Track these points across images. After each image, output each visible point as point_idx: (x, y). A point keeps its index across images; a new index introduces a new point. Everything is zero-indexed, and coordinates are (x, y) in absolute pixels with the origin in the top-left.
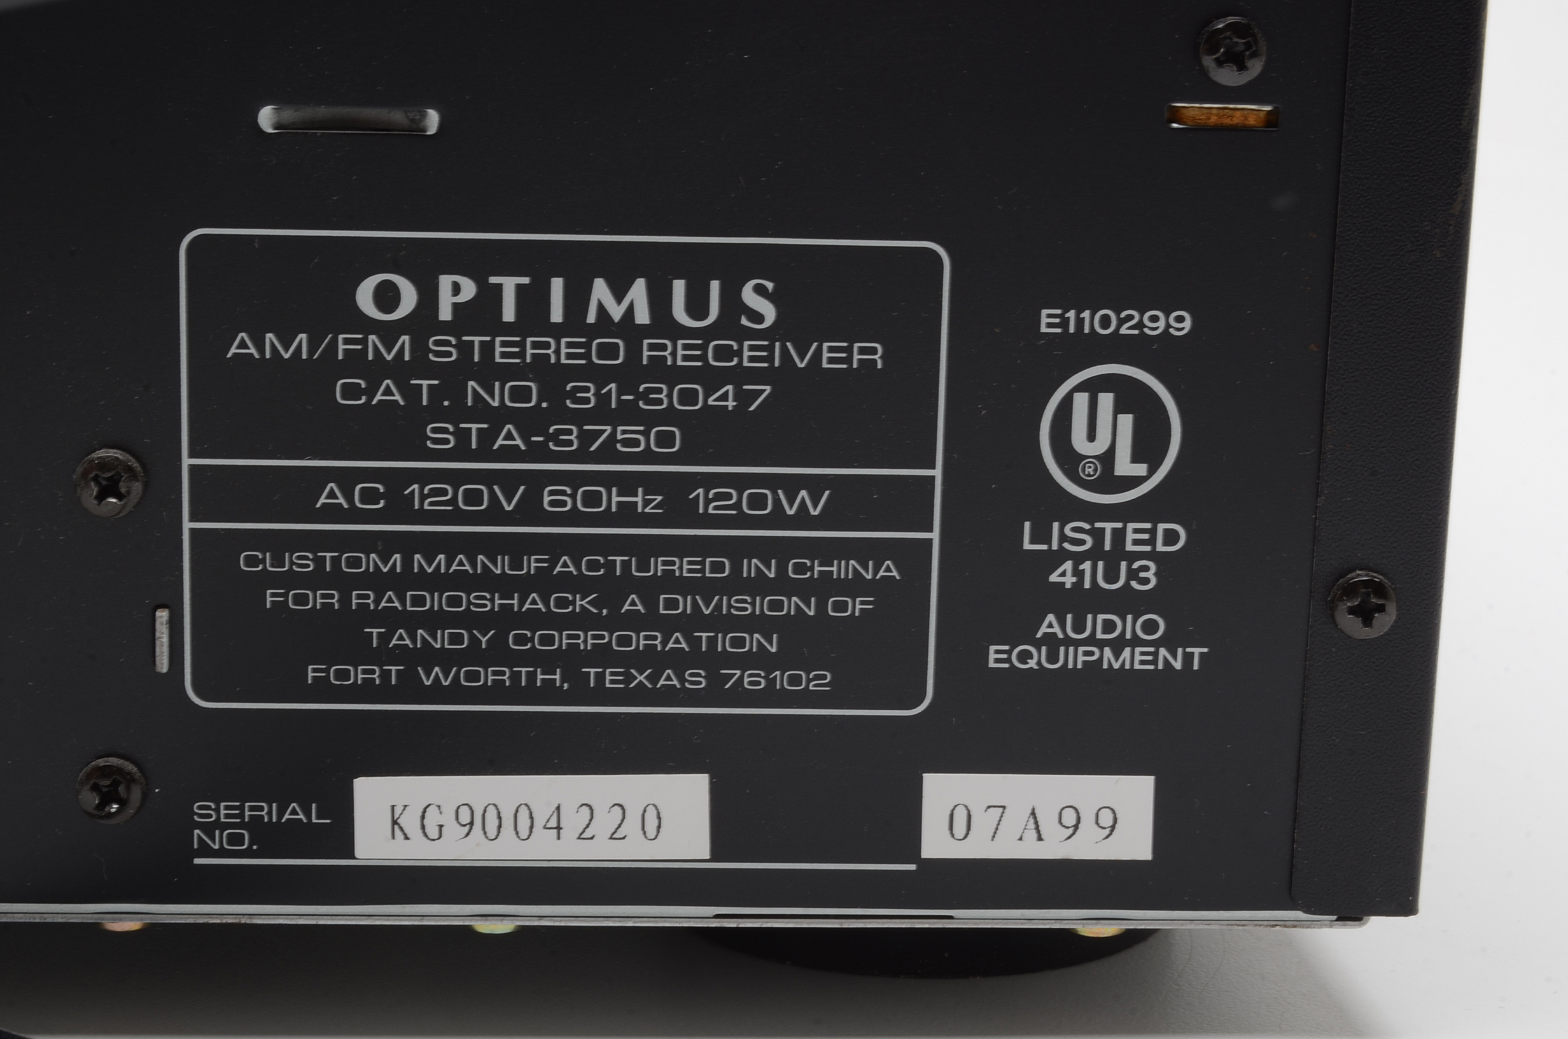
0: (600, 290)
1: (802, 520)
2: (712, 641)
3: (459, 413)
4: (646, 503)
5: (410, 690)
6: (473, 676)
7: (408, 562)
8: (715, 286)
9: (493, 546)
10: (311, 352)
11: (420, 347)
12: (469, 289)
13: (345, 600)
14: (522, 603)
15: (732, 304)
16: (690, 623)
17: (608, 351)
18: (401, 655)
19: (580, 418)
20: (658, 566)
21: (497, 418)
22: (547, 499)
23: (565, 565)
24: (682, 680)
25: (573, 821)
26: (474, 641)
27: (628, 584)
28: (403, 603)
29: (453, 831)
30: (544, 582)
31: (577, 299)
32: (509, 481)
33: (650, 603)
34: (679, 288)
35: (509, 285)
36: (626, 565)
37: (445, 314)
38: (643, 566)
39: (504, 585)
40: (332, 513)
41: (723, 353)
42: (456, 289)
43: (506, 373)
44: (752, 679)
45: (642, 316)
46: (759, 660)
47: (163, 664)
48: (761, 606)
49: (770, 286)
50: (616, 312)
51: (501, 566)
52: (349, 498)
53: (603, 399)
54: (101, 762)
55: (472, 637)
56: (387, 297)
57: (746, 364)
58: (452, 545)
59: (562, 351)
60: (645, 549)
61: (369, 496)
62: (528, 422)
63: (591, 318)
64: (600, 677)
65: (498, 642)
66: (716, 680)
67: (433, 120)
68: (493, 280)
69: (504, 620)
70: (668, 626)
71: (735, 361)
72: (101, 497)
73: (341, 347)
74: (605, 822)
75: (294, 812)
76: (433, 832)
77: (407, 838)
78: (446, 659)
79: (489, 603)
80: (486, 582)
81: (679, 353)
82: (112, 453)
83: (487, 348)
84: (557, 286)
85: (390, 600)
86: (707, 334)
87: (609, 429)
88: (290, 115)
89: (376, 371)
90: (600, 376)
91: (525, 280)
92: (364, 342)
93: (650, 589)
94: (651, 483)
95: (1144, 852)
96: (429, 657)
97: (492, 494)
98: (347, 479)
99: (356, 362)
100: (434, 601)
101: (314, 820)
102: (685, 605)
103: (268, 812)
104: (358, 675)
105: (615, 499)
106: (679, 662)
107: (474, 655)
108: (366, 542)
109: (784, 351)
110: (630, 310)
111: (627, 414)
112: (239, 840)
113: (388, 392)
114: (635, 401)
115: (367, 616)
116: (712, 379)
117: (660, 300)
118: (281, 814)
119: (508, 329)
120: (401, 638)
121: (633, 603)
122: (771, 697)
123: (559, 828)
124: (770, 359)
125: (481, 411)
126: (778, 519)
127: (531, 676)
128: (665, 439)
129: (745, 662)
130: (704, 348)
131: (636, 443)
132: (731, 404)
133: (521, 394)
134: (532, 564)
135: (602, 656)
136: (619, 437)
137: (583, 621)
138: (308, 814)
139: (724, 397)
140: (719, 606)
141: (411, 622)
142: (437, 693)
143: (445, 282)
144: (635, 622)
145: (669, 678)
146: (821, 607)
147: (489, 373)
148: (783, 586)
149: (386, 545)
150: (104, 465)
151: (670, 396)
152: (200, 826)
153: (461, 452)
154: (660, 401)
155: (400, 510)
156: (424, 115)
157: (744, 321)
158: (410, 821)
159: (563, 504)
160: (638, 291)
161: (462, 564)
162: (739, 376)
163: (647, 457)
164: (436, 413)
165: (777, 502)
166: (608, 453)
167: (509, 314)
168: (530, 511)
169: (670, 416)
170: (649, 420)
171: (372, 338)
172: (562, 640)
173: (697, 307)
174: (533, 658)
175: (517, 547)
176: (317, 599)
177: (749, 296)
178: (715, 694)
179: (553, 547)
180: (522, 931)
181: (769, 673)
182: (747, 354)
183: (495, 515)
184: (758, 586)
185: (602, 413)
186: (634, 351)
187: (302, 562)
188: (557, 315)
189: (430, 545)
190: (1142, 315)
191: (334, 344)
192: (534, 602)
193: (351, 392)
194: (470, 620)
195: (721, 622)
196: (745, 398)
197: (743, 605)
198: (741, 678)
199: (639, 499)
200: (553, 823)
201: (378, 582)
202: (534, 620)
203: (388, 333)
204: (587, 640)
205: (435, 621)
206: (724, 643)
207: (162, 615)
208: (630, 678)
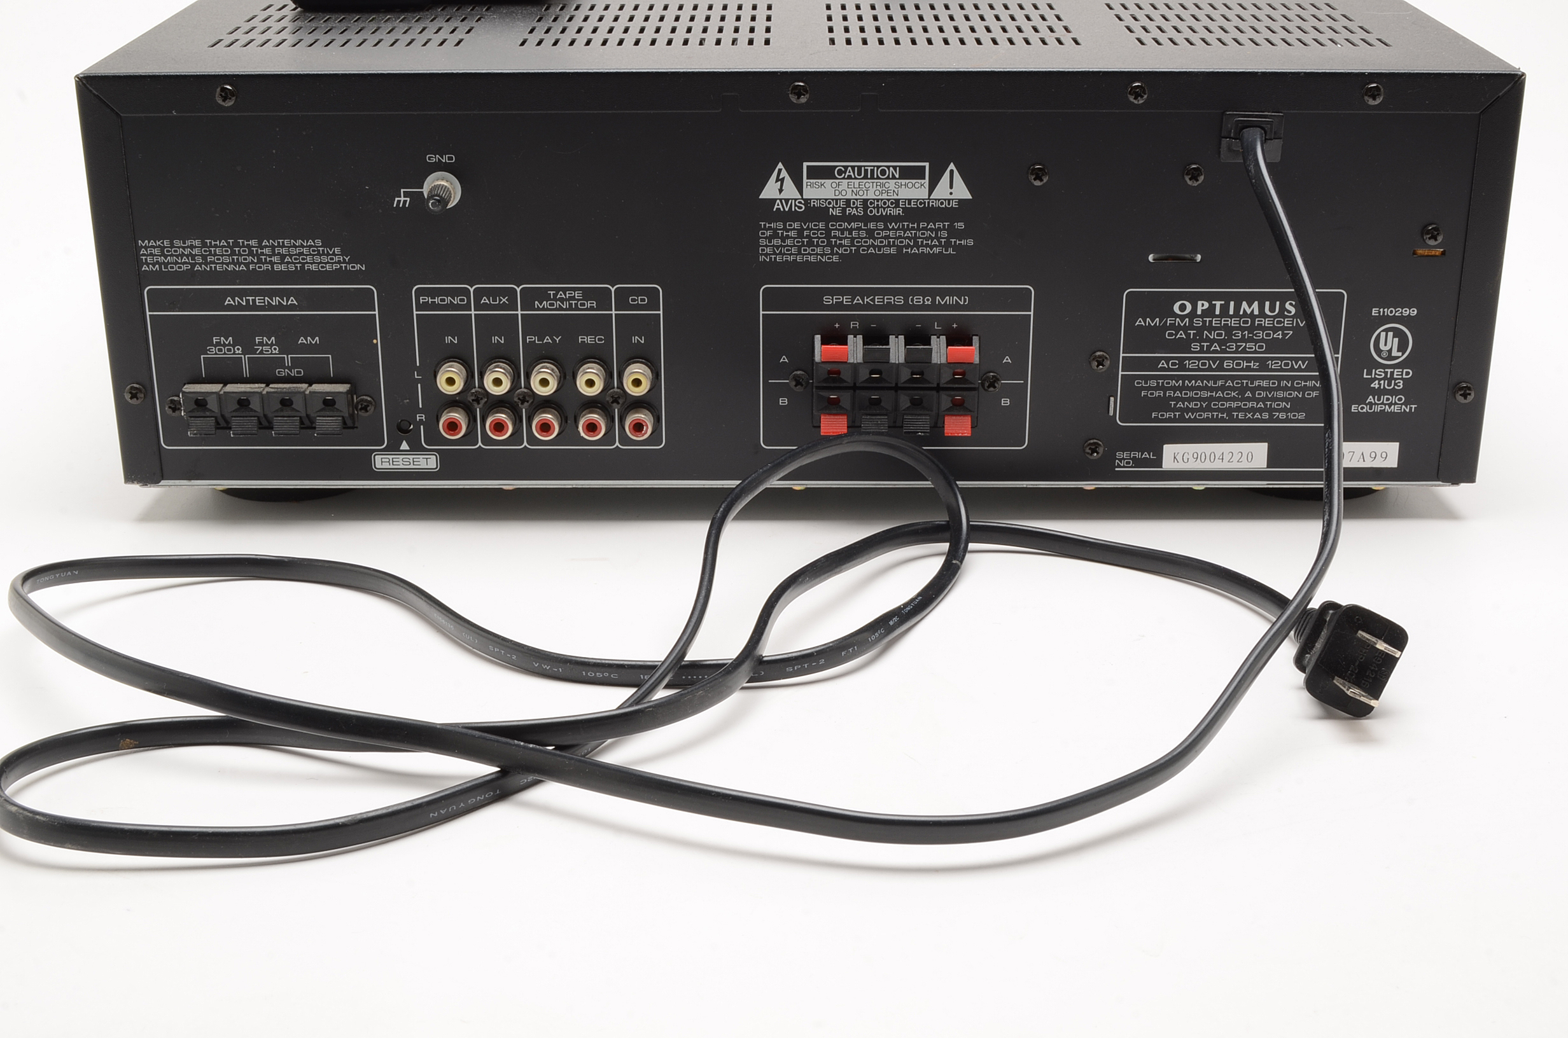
0: (1244, 305)
1: (1299, 369)
2: (1271, 405)
3: (1201, 340)
4: (1254, 365)
5: (1182, 419)
6: (1200, 415)
7: (1184, 383)
8: (1278, 303)
9: (1208, 378)
10: (1160, 324)
11: (1191, 322)
12: (1206, 305)
13: (1165, 394)
14: (1216, 394)
15: (1282, 308)
16: (1264, 400)
17: (1247, 322)
18: (1180, 409)
19: (1236, 341)
20: (1256, 383)
21: (1212, 341)
22: (1225, 364)
23: (1229, 383)
24: (1261, 416)
25: (1227, 457)
26: (1201, 405)
27: (1247, 388)
28: (1181, 394)
29: (1192, 460)
30: (1223, 388)
31: (1237, 307)
32: (1214, 360)
33: (1253, 394)
34: (1267, 303)
35: (1218, 304)
36: (1247, 383)
37: (1199, 312)
38: (1252, 383)
39: (1211, 389)
40: (1163, 369)
41: (1278, 322)
42: (1203, 305)
43: (1216, 329)
44: (1282, 416)
45: (1256, 312)
46: (1285, 410)
47: (1111, 413)
48: (1286, 394)
49: (1294, 303)
50: (1249, 311)
51: (1211, 384)
52: (1168, 365)
53: (1243, 336)
54: (1092, 441)
55: (1201, 404)
56: (1182, 308)
57: (1286, 325)
58: (1196, 378)
59: (1233, 322)
60: (1253, 378)
61: (1173, 364)
62: (1221, 343)
63: (1241, 313)
64: (1237, 415)
65: (1209, 406)
66: (1271, 416)
67: (1199, 258)
68: (1214, 302)
69: (1211, 399)
70: (1258, 401)
71: (1282, 324)
72: (1098, 366)
73: (1169, 322)
74: (1236, 457)
75: (1146, 455)
76: (1186, 460)
77: (1178, 462)
78: (1193, 411)
79: (1205, 394)
80: (1206, 388)
81: (1266, 323)
82: (1101, 353)
83: (1211, 322)
84: (1232, 303)
85: (1178, 394)
86: (1274, 317)
87: (1244, 344)
88: (1157, 256)
89: (1178, 329)
90: (1242, 329)
91: (1223, 302)
92: (1175, 321)
93: (1253, 390)
94: (1256, 359)
95: (1395, 465)
96: (1188, 410)
97: (1209, 363)
98: (1167, 360)
99: (1172, 327)
100: (1190, 394)
101: (1151, 457)
102: (1263, 394)
103: (1138, 455)
104: (1167, 415)
105: (1245, 364)
106: (1261, 411)
107: (1201, 409)
108: (1172, 377)
109: (1297, 321)
110: (1253, 310)
111: (1250, 340)
112: (1129, 463)
113: (1181, 335)
114: (1253, 336)
115: (1171, 398)
116: (1275, 330)
117: (1261, 308)
118: (1142, 455)
119: (1217, 316)
120: (1180, 405)
121: (1248, 394)
122: (1287, 420)
123: (1223, 459)
124: (1293, 324)
125: (1208, 339)
126: (1292, 369)
127: (1217, 415)
128: (1261, 347)
129: (1280, 411)
130: (1274, 321)
131: (1252, 348)
132: (1280, 337)
133: (1220, 335)
134: (1220, 383)
135: (1239, 409)
136: (1247, 346)
137: (1234, 399)
138: (1150, 456)
139: (1279, 335)
140: (1273, 395)
141: (1183, 400)
142: (1190, 420)
143: (1200, 303)
144: (1249, 399)
145: (1258, 415)
146: (1304, 394)
147: (1211, 329)
148: (1293, 388)
149: (1177, 378)
150: (1100, 357)
151: (1263, 335)
152: (1118, 459)
153: (1202, 351)
154: (1260, 336)
155: (1182, 368)
156: (1196, 256)
157: (1286, 313)
158: (1179, 458)
159: (1230, 366)
160: (1256, 304)
161: (1199, 383)
162: (1283, 329)
163: (1255, 352)
164: (1195, 340)
165: (1292, 364)
166: (1244, 351)
167: (1217, 312)
168: (1220, 368)
169: (1263, 340)
170: (1256, 342)
171: (1178, 319)
172: (1227, 405)
173: (1272, 309)
174: (1218, 410)
175: (1215, 378)
176: (1156, 394)
177: (1287, 306)
178: (1270, 420)
179: (1226, 378)
180: (1206, 488)
181: (1287, 413)
182: (1286, 322)
183: (1210, 369)
184: (1286, 389)
185: (1243, 340)
186: (1253, 322)
187: (1153, 383)
188: (1231, 312)
189: (1190, 378)
190: (1402, 309)
191: (1166, 321)
192: (1220, 394)
193: (1170, 335)
194: (1201, 399)
195: (1274, 399)
196: (1284, 335)
197: (1280, 394)
198: (1279, 416)
199: (1252, 364)
200: (1221, 458)
201: (1174, 389)
202: (1219, 399)
203: (1182, 318)
204: (1234, 405)
205: (1190, 400)
206: (1274, 405)
207: (1112, 399)
208: (1246, 415)
